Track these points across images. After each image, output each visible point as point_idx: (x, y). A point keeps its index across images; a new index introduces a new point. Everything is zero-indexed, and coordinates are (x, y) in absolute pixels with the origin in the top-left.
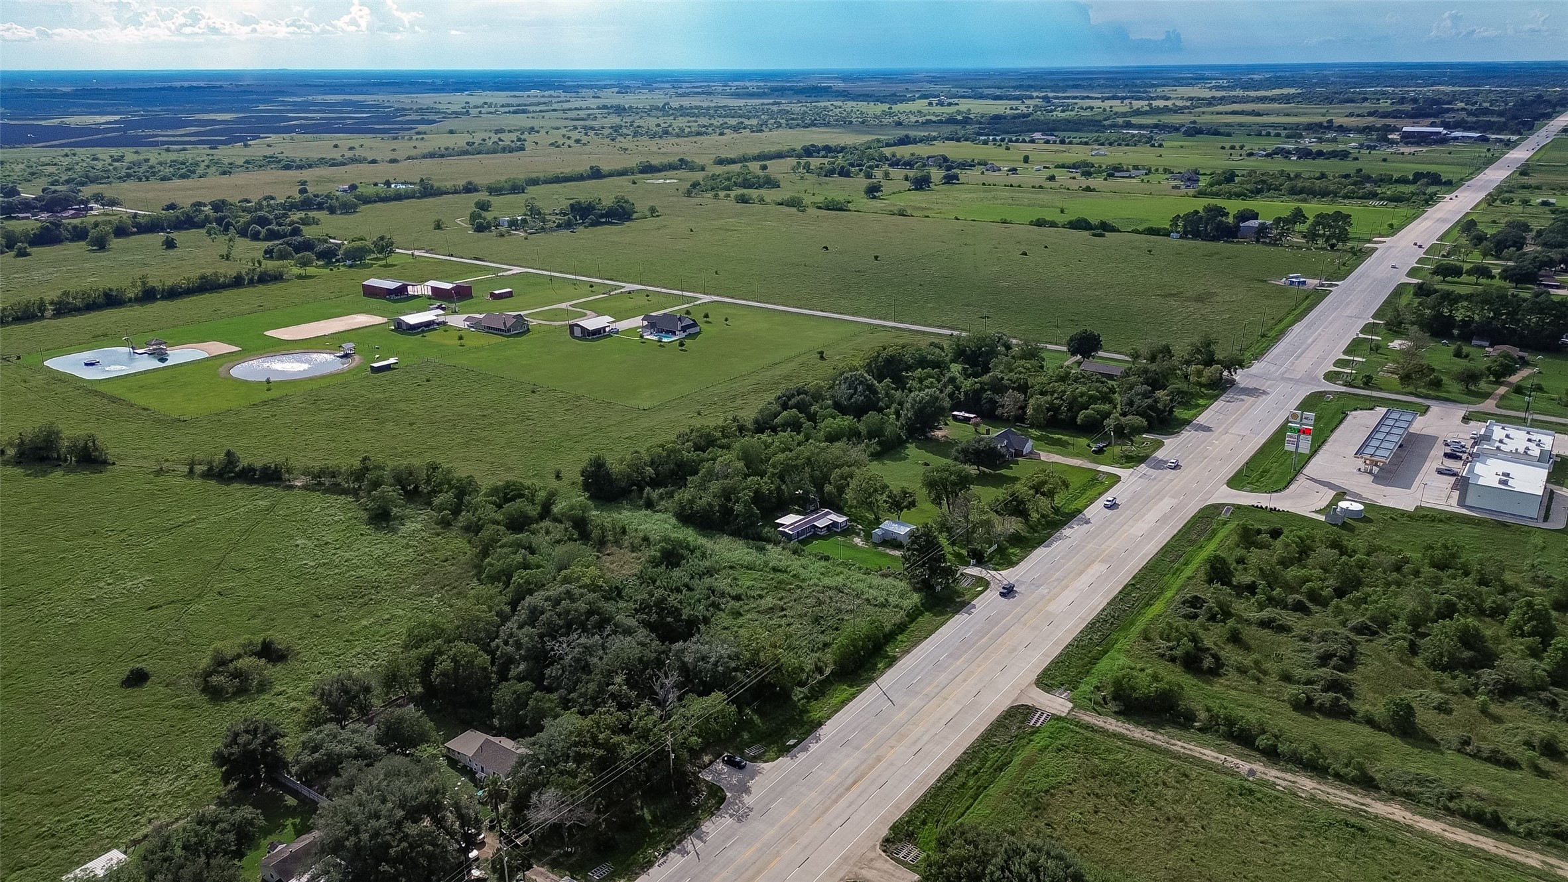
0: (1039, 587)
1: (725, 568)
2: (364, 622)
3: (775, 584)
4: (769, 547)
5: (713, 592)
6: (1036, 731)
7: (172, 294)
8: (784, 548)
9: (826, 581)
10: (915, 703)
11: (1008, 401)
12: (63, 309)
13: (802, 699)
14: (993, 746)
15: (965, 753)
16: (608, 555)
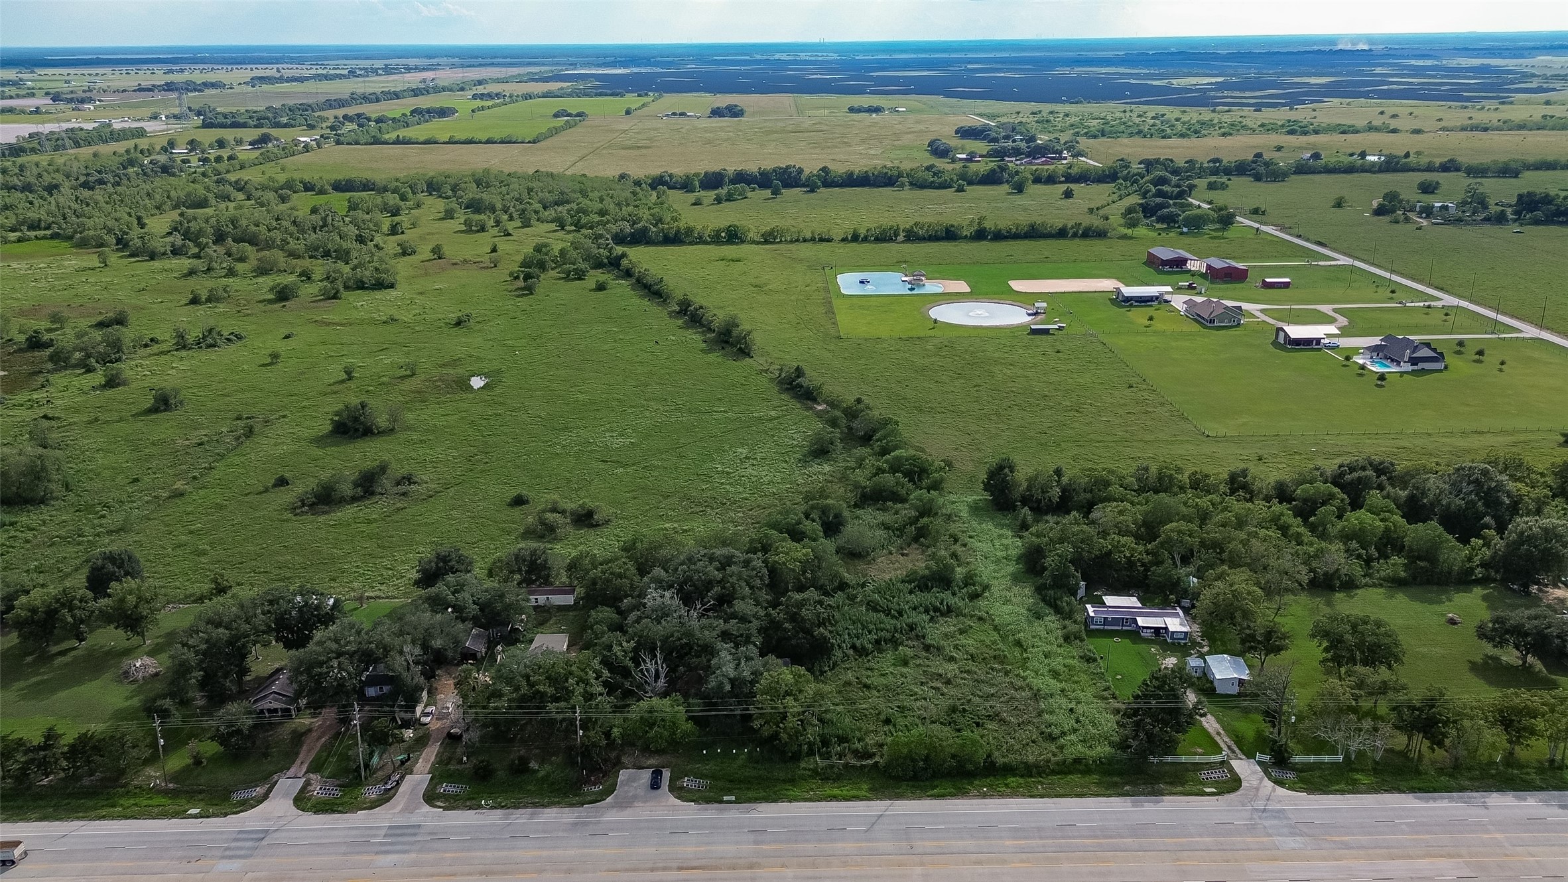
1: (972, 616)
3: (988, 656)
7: (998, 236)
9: (1042, 680)
10: (885, 845)
12: (912, 237)
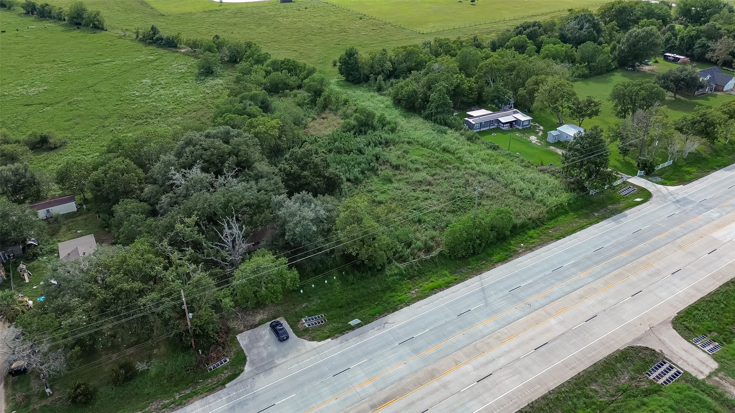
0: (708, 209)
1: (403, 142)
4: (449, 131)
6: (657, 390)
10: (512, 312)
11: (721, 47)
13: (395, 275)
14: (587, 397)
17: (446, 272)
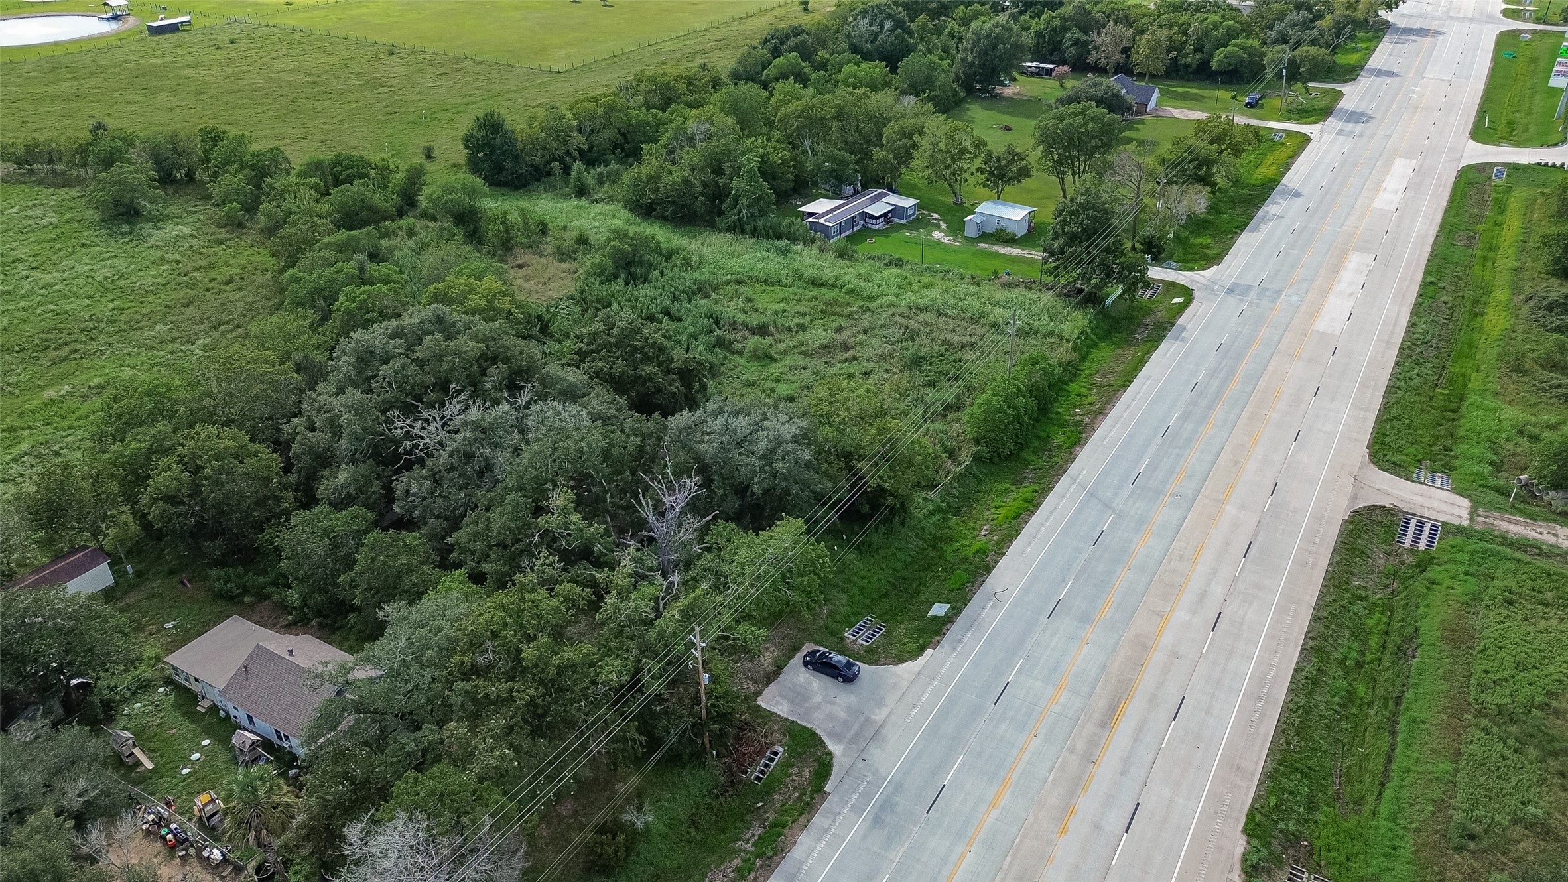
0: (1279, 292)
1: (728, 283)
2: (50, 393)
3: (821, 306)
4: (798, 247)
5: (717, 322)
6: (1427, 560)
8: (822, 251)
9: (911, 298)
11: (1105, 42)
13: (931, 513)
14: (1361, 599)
15: (1315, 619)
16: (520, 266)
17: (1005, 486)
